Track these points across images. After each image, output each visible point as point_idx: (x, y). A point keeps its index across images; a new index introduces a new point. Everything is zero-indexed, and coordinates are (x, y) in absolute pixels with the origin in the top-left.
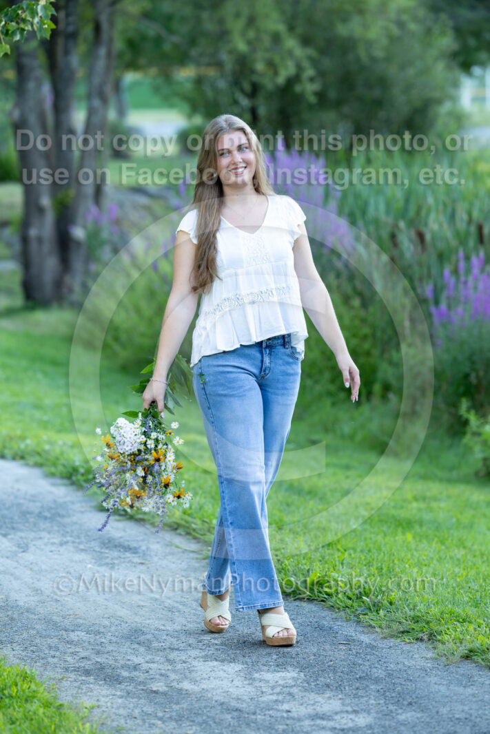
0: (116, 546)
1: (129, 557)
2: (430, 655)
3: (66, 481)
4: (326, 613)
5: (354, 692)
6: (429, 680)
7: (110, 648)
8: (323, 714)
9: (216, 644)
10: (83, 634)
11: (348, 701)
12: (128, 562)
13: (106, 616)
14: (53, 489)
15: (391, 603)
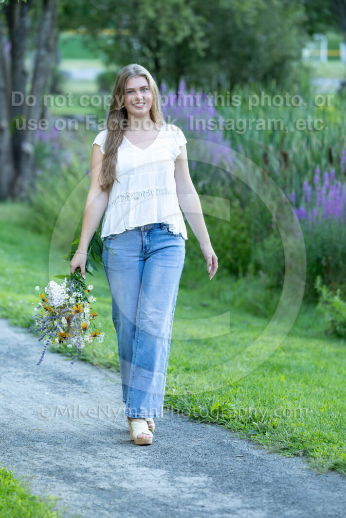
0: (65, 379)
1: (75, 388)
2: (305, 467)
3: (25, 330)
4: (224, 433)
5: (251, 493)
6: (305, 485)
7: (66, 455)
8: (229, 510)
9: (145, 454)
10: (45, 444)
11: (246, 500)
12: (75, 391)
13: (61, 431)
14: (17, 336)
15: (274, 427)
